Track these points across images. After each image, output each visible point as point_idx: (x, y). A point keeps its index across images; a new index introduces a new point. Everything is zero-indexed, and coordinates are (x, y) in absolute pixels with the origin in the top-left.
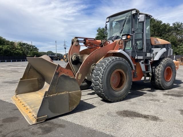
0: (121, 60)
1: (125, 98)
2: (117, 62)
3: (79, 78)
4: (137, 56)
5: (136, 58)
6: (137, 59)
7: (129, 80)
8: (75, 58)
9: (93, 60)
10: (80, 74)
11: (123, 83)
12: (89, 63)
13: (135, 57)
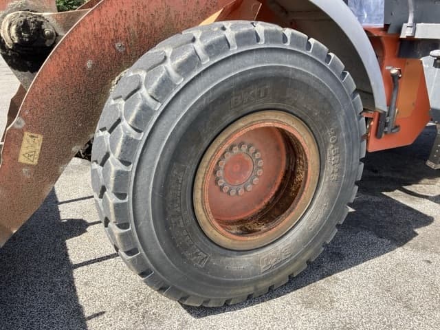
0: (287, 45)
1: (301, 275)
2: (250, 64)
3: (22, 159)
4: (416, 21)
5: (406, 33)
6: (411, 41)
7: (339, 179)
8: (13, 29)
9: (118, 45)
10: (27, 135)
11: (296, 192)
12: (89, 64)
13: (399, 30)
